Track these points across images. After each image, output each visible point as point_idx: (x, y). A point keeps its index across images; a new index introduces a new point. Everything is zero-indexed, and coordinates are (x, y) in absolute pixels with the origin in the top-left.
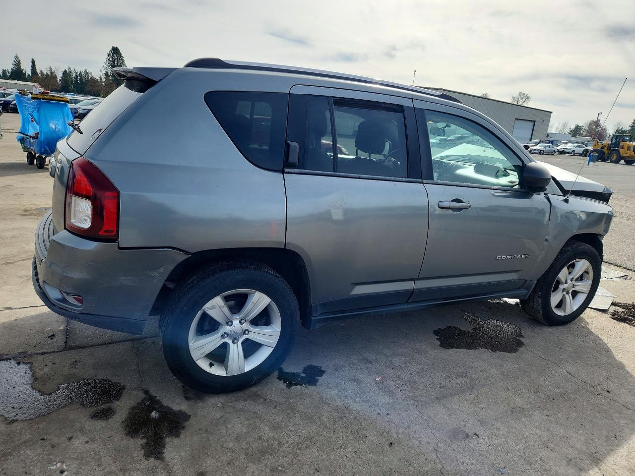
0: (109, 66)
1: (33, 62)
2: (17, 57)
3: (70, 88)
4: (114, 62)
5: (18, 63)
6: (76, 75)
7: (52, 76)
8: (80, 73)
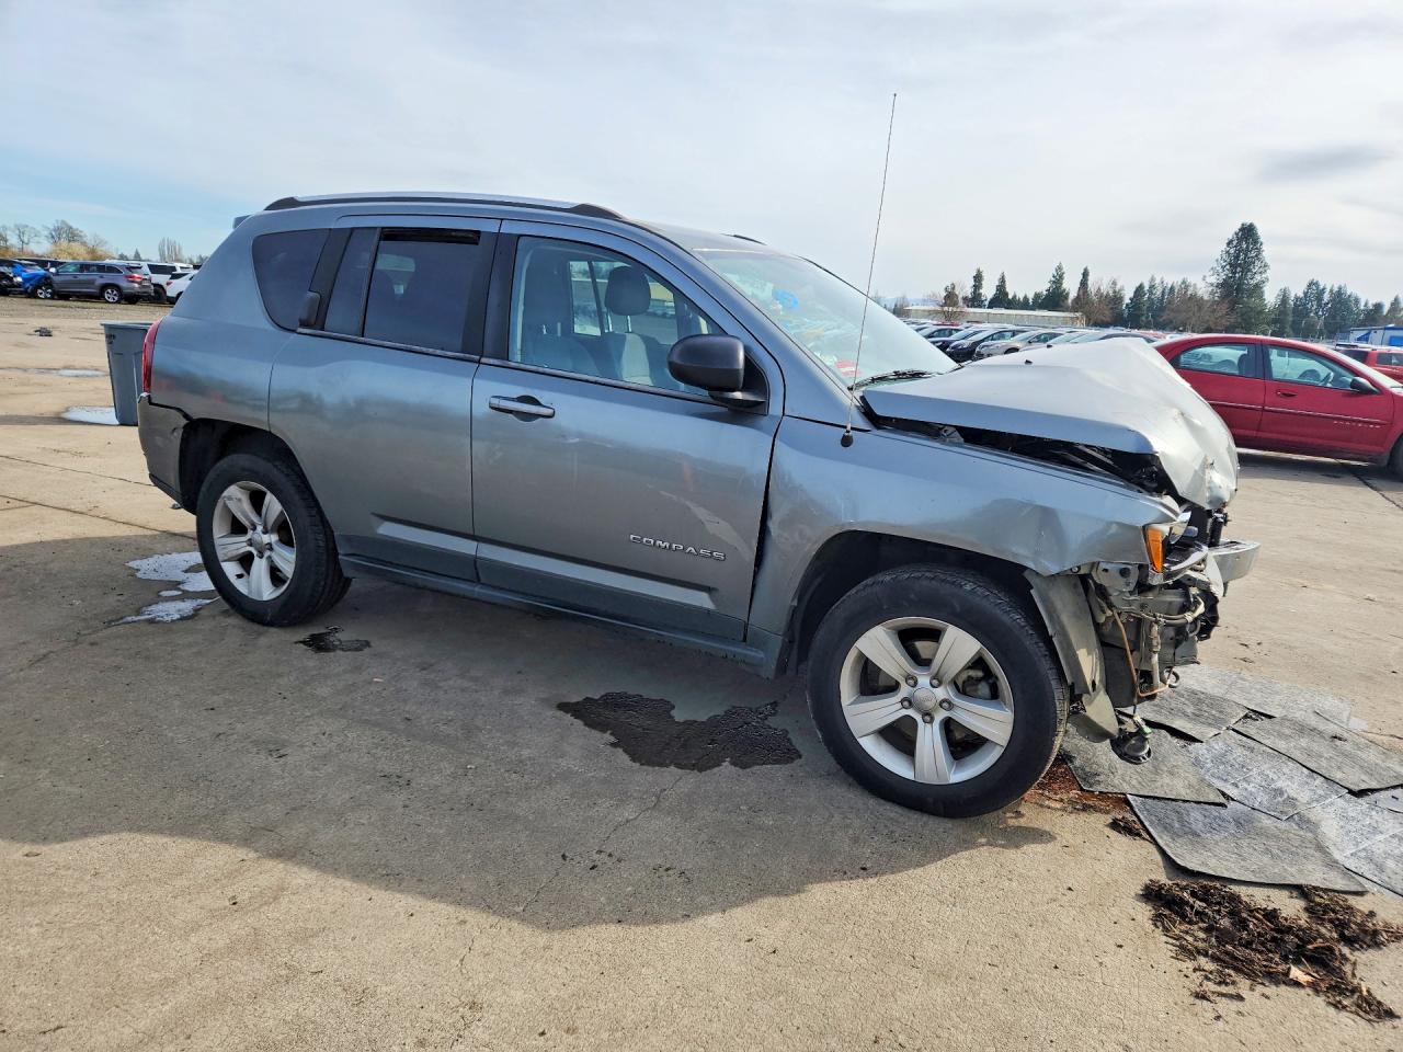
0: (1223, 267)
1: (1085, 274)
2: (1059, 268)
3: (1144, 318)
4: (1237, 257)
5: (1058, 280)
6: (1163, 292)
7: (1116, 299)
8: (1172, 289)
